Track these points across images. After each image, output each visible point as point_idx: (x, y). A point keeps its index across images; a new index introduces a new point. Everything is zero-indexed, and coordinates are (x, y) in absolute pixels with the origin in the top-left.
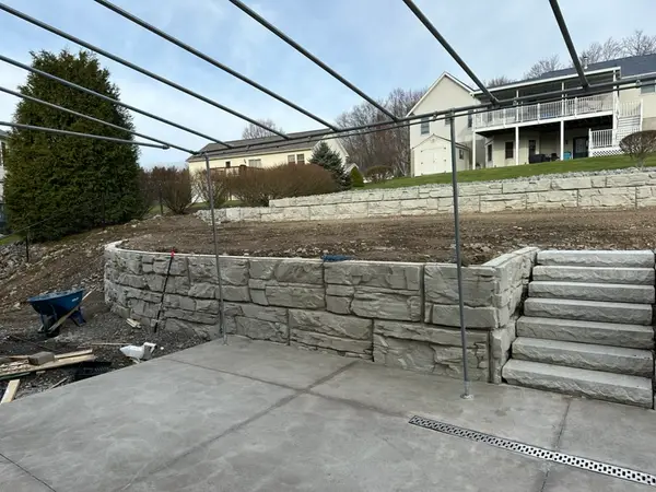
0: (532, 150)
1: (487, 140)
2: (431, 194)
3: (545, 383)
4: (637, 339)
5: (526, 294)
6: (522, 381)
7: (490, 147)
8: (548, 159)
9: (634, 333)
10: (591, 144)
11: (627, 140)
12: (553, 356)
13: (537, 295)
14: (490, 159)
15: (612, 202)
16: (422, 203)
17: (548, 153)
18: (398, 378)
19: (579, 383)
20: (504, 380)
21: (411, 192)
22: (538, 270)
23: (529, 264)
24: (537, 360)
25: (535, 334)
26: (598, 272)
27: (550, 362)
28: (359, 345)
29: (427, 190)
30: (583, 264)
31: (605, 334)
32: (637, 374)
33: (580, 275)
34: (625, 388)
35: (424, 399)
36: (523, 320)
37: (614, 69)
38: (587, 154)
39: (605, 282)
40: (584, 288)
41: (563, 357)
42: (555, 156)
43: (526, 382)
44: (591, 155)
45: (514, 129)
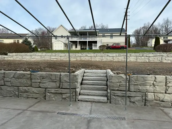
0: (81, 47)
1: (71, 43)
2: (59, 55)
3: (87, 100)
4: (104, 89)
5: (83, 80)
6: (82, 100)
7: (72, 45)
8: (84, 49)
9: (103, 87)
10: (93, 47)
11: (100, 47)
12: (88, 94)
13: (85, 80)
14: (72, 48)
15: (98, 60)
16: (57, 57)
17: (84, 48)
18: (53, 103)
19: (94, 99)
20: (78, 100)
21: (54, 54)
22: (85, 74)
23: (83, 73)
24: (85, 95)
25: (85, 89)
26: (97, 75)
27: (88, 95)
28: (41, 96)
29: (58, 54)
30: (94, 73)
31: (98, 88)
32: (104, 96)
33: (93, 75)
34: (102, 99)
35: (60, 108)
36: (82, 86)
37: (98, 31)
38: (92, 49)
39: (98, 77)
40: (94, 78)
41: (90, 94)
42: (86, 49)
43: (83, 100)
44: (93, 49)
45: (77, 41)
